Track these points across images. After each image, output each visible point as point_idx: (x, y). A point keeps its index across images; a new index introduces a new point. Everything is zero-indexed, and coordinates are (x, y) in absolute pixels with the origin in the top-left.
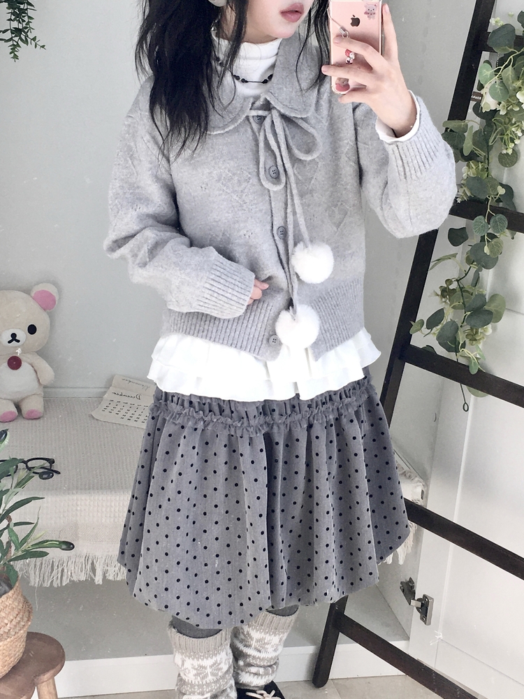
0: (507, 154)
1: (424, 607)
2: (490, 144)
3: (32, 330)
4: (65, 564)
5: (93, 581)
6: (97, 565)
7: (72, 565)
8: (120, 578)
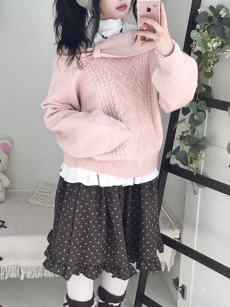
1: (183, 291)
4: (6, 270)
5: (19, 278)
6: (22, 271)
7: (9, 270)
8: (33, 277)
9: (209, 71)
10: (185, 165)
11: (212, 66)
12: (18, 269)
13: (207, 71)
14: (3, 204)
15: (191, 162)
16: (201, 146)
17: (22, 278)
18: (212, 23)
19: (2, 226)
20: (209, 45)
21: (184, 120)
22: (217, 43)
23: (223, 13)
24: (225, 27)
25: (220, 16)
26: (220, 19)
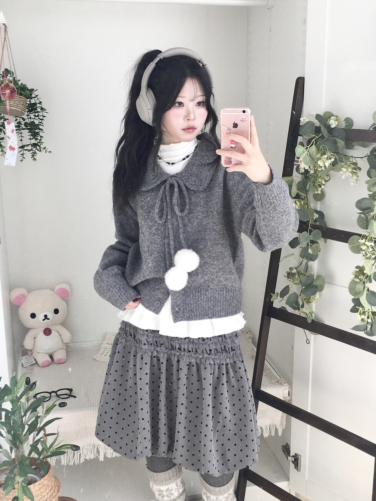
0: (318, 194)
1: (296, 461)
2: (307, 189)
3: (56, 311)
5: (98, 459)
7: (85, 451)
9: (320, 192)
10: (294, 308)
11: (323, 187)
12: (96, 448)
13: (316, 192)
15: (303, 306)
16: (316, 287)
17: (101, 458)
18: (320, 135)
19: (70, 396)
20: (320, 163)
22: (329, 160)
23: (333, 123)
24: (338, 140)
25: (330, 126)
26: (330, 130)
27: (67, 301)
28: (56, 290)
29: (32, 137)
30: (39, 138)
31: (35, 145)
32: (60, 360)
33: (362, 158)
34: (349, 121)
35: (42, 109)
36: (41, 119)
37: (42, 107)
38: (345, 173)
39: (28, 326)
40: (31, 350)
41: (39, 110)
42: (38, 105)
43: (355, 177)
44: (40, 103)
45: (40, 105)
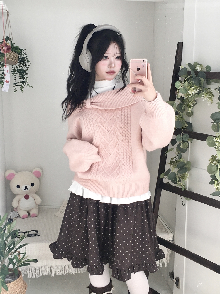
0: (189, 112)
1: (177, 282)
3: (33, 185)
4: (40, 269)
5: (51, 275)
6: (52, 269)
7: (43, 269)
8: (61, 274)
10: (175, 183)
11: (192, 108)
12: (50, 268)
14: (37, 217)
15: (180, 181)
16: (186, 168)
17: (53, 275)
18: (191, 76)
19: (36, 235)
20: (189, 92)
21: (173, 149)
22: (195, 90)
23: (198, 69)
24: (201, 79)
25: (196, 71)
26: (197, 73)
27: (39, 179)
28: (33, 172)
29: (21, 78)
30: (25, 78)
31: (23, 82)
32: (34, 214)
33: (215, 89)
34: (208, 67)
35: (28, 61)
36: (27, 67)
37: (27, 60)
38: (204, 98)
39: (15, 193)
40: (16, 208)
41: (26, 62)
42: (25, 59)
43: (210, 101)
44: (27, 57)
45: (27, 59)
